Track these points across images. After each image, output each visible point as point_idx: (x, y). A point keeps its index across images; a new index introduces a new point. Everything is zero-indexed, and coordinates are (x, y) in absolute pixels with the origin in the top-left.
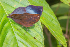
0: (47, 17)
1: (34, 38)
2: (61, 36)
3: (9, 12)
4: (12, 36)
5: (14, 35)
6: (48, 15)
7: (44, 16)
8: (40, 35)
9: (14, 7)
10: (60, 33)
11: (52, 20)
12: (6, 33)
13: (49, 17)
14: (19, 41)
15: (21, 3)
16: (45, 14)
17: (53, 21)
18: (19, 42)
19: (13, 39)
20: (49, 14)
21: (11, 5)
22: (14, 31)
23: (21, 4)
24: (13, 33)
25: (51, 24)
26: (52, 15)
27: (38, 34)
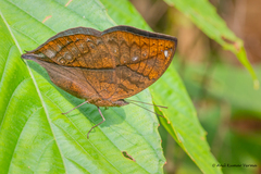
1: (125, 154)
4: (44, 138)
5: (52, 135)
8: (149, 143)
9: (44, 22)
11: (170, 93)
12: (19, 126)
14: (69, 160)
15: (72, 11)
17: (172, 97)
18: (71, 165)
19: (49, 153)
21: (31, 13)
22: (50, 121)
23: (74, 12)
24: (47, 125)
27: (138, 138)
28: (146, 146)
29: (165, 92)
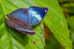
0: (53, 16)
2: (67, 40)
3: (7, 10)
4: (8, 39)
6: (55, 13)
7: (50, 14)
9: (14, 4)
10: (67, 36)
11: (60, 20)
13: (56, 16)
14: (15, 45)
16: (51, 12)
19: (9, 44)
20: (57, 12)
21: (11, 2)
25: (57, 24)
26: (60, 14)
27: (38, 38)
28: (40, 40)
29: (58, 20)
